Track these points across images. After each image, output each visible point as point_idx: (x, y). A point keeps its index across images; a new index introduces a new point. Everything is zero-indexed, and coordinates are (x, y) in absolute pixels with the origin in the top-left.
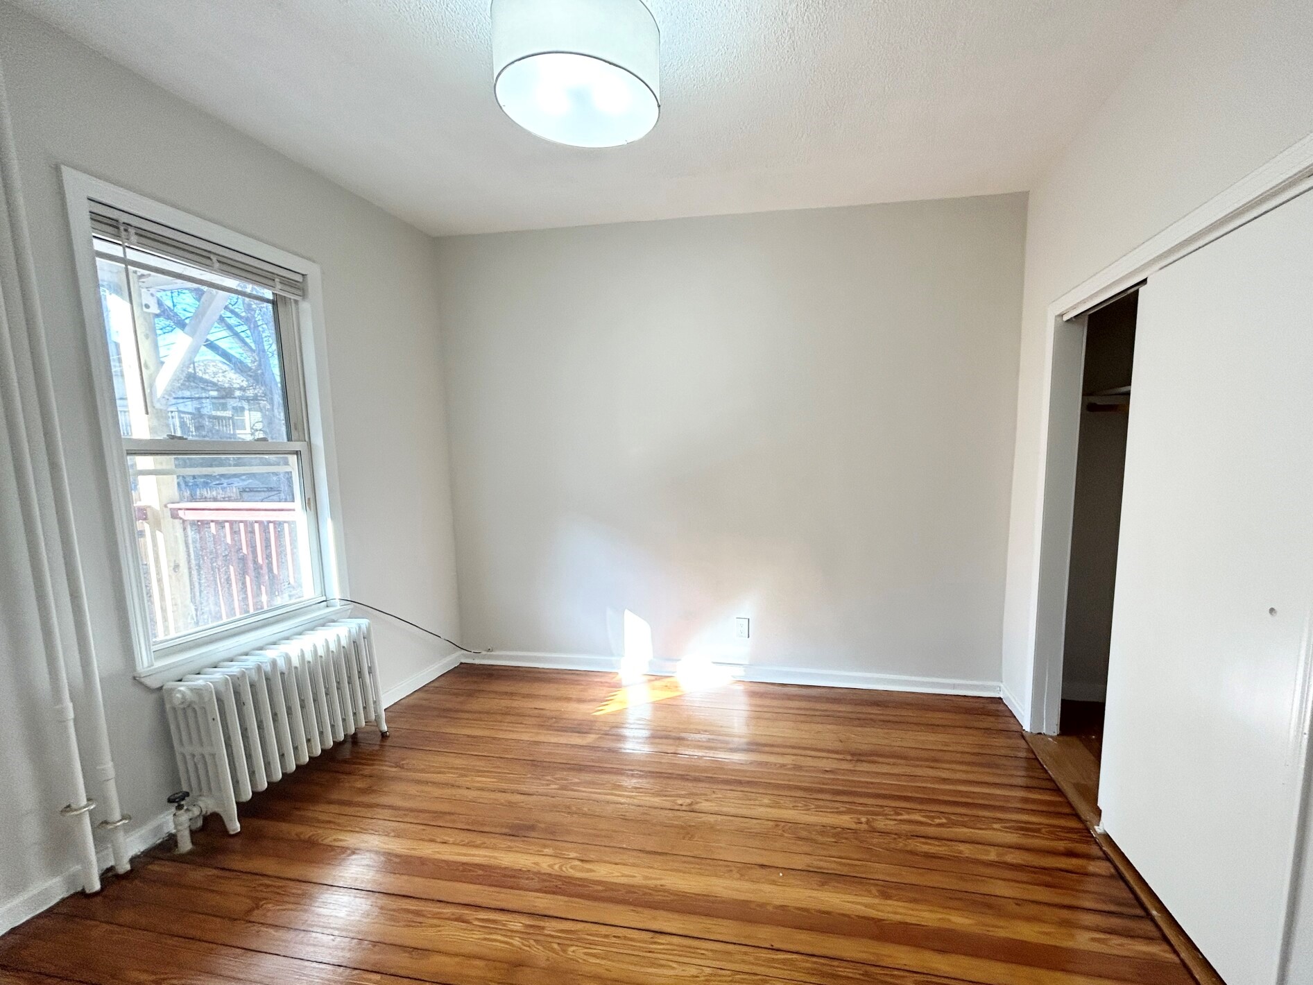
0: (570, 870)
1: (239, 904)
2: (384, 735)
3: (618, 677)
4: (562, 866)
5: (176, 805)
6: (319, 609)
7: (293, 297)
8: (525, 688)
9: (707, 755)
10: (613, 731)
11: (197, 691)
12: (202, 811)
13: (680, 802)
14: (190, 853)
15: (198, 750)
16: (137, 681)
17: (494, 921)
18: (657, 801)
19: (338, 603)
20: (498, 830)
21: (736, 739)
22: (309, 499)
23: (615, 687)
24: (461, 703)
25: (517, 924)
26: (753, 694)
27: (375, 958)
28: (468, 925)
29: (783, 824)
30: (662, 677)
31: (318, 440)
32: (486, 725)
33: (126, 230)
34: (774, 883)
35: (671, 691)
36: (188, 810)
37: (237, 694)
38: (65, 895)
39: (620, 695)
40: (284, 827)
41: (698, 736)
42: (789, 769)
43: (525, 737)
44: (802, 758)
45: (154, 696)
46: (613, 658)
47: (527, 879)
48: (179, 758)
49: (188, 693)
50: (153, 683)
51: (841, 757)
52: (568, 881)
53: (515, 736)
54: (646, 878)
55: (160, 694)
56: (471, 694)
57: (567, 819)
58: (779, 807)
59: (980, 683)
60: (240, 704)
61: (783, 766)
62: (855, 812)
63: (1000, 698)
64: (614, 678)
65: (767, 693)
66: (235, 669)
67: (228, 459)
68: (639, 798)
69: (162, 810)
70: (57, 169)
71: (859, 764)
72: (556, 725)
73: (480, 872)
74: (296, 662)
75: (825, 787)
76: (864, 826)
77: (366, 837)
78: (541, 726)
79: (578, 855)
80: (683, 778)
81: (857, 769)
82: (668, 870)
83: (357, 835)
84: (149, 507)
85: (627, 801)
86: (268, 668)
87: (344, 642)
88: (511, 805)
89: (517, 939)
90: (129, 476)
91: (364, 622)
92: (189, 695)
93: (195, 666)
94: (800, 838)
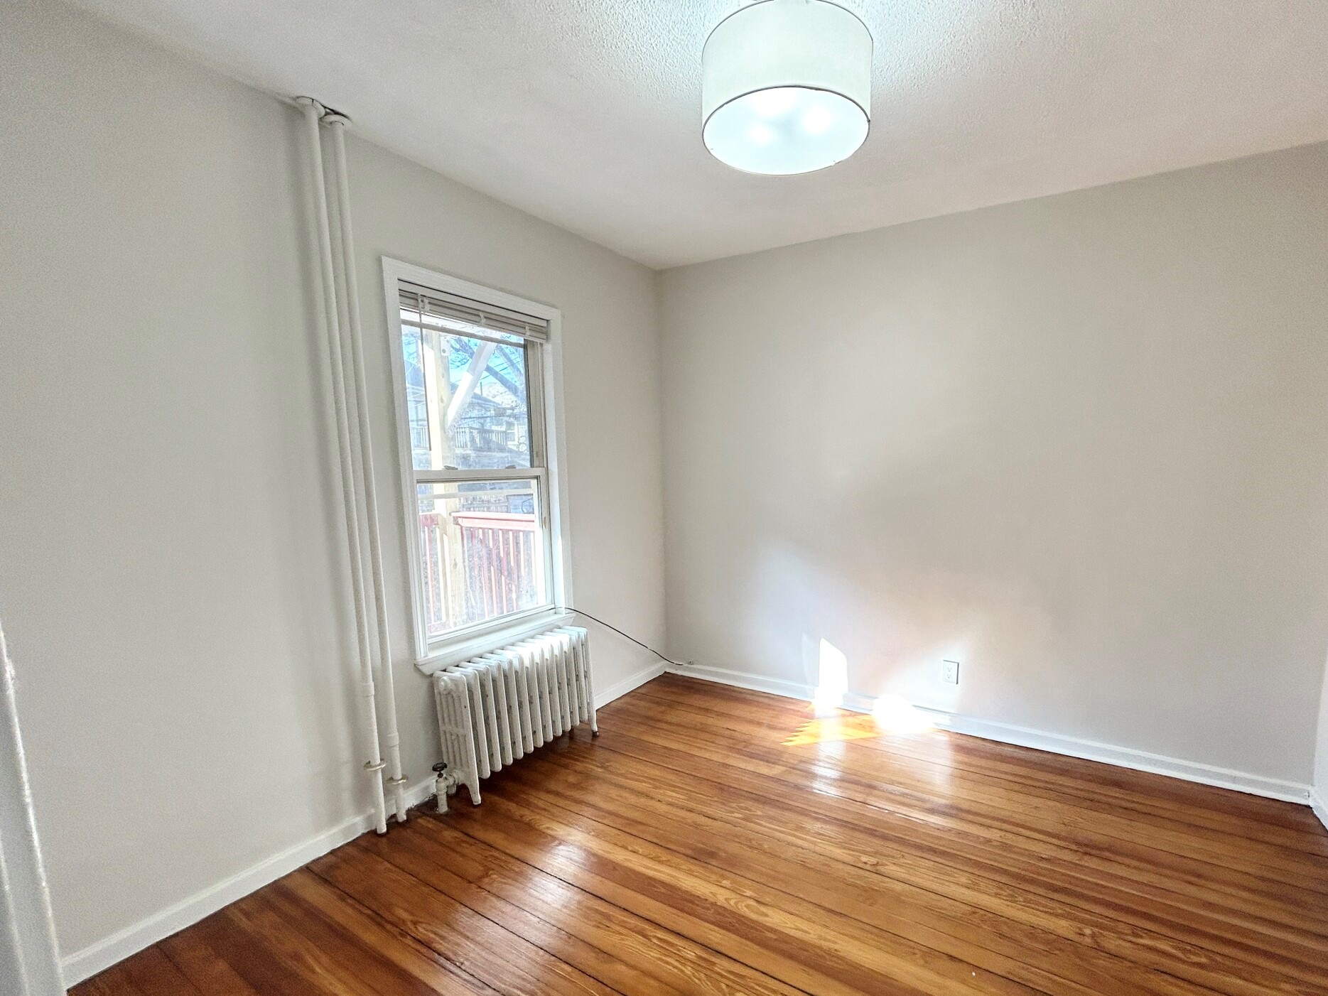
0: (745, 909)
1: (474, 869)
2: (594, 735)
3: (811, 707)
4: (739, 901)
5: (438, 773)
6: (549, 615)
7: (539, 341)
8: (720, 706)
9: (900, 811)
10: (802, 766)
11: (454, 681)
12: (455, 781)
13: (864, 859)
14: (446, 814)
15: (455, 730)
16: (416, 668)
17: (672, 945)
18: (838, 852)
19: (564, 611)
20: (682, 850)
21: (936, 799)
22: (545, 518)
23: (807, 717)
24: (661, 712)
25: (691, 952)
26: (960, 749)
27: (569, 950)
28: (649, 942)
29: (982, 912)
30: (857, 714)
31: (554, 466)
32: (682, 738)
33: (422, 301)
34: (964, 982)
35: (866, 731)
36: (446, 778)
37: (482, 686)
38: (366, 831)
39: (811, 727)
40: (512, 806)
41: (891, 788)
42: (996, 847)
43: (715, 758)
44: (1010, 836)
45: (428, 680)
46: (807, 687)
47: (704, 908)
48: (442, 733)
49: (449, 682)
50: (427, 671)
51: (1062, 844)
52: (741, 919)
53: (707, 755)
54: (820, 937)
55: (431, 679)
56: (671, 705)
57: (748, 853)
58: (979, 891)
59: (1279, 782)
60: (485, 696)
61: (988, 841)
62: (1075, 919)
63: (1308, 807)
64: (806, 707)
65: (975, 750)
66: (482, 665)
67: (486, 484)
68: (820, 845)
69: (429, 775)
70: (379, 261)
71: (1086, 858)
72: (745, 749)
73: (663, 890)
74: (527, 663)
75: (1040, 878)
76: (1088, 941)
77: (571, 830)
78: (730, 748)
79: (755, 895)
80: (872, 833)
81: (1083, 863)
82: (846, 935)
83: (564, 826)
84: (439, 514)
85: (812, 847)
86: (506, 667)
87: (566, 648)
88: (696, 826)
89: (689, 968)
90: (418, 500)
91: (583, 631)
92: (451, 686)
93: (455, 659)
94: (1002, 936)
